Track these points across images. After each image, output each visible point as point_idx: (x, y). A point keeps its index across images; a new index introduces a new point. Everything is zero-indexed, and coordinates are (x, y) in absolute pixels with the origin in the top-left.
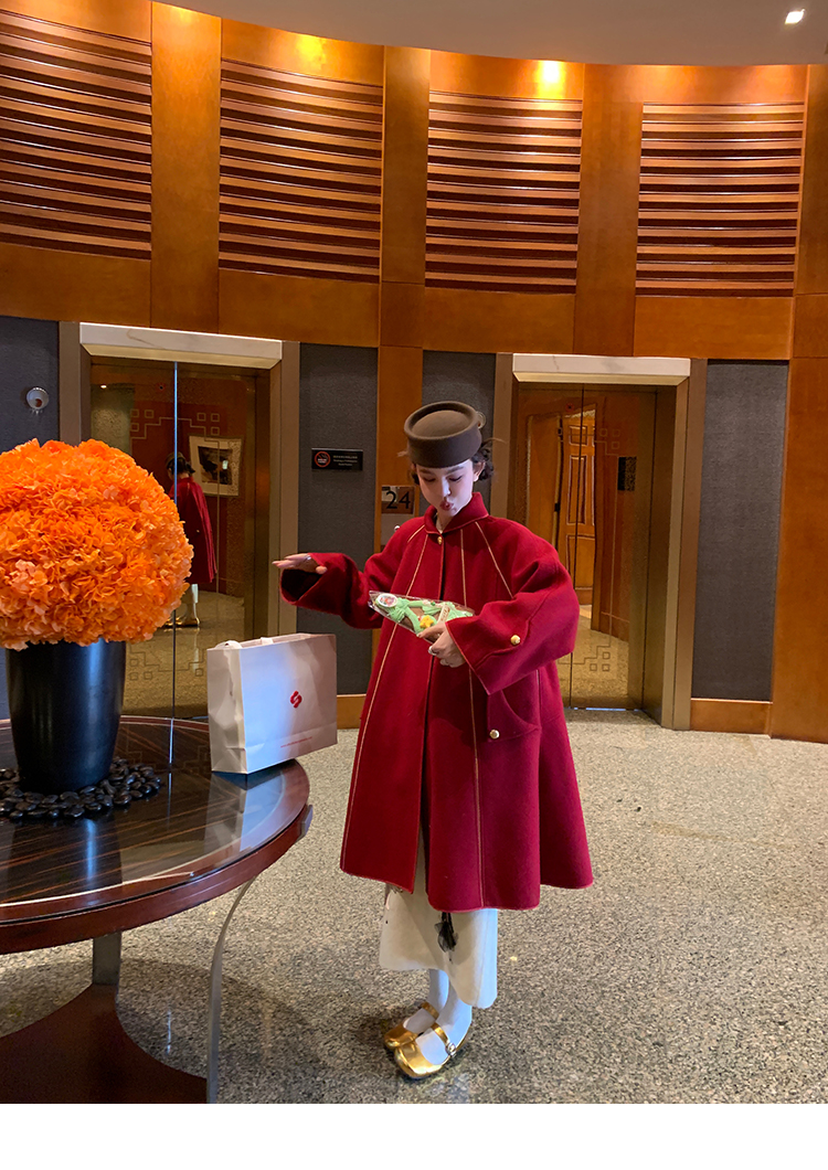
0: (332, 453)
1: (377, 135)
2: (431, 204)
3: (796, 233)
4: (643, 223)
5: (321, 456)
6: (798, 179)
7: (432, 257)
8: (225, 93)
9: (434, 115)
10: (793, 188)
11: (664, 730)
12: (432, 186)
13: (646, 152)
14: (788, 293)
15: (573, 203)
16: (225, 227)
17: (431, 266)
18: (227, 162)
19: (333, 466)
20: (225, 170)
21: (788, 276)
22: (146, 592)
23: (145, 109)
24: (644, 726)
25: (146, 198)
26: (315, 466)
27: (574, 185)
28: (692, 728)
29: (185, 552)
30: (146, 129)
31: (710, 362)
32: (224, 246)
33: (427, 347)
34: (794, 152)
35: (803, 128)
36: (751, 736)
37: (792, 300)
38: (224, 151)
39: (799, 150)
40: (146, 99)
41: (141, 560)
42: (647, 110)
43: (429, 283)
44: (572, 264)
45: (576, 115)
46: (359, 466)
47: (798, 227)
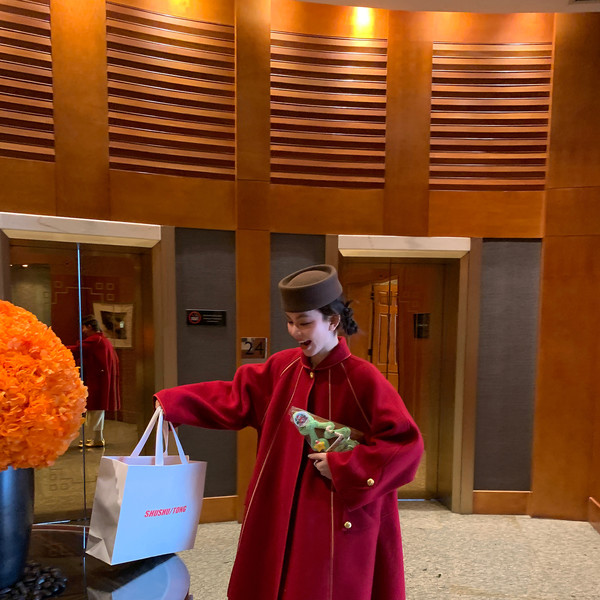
0: (202, 313)
1: (230, 65)
2: (275, 120)
3: (547, 142)
4: (435, 134)
5: (194, 315)
6: (548, 101)
7: (275, 161)
8: (109, 29)
9: (275, 50)
10: (544, 108)
11: (454, 514)
12: (274, 106)
13: (436, 80)
14: (540, 188)
15: (381, 119)
16: (114, 137)
17: (275, 168)
18: (113, 84)
19: (203, 323)
20: (112, 91)
21: (541, 175)
22: (47, 426)
23: (45, 41)
24: (439, 512)
25: (48, 112)
26: (189, 323)
27: (382, 106)
28: (475, 512)
29: (82, 392)
30: (47, 57)
31: (485, 240)
32: (114, 152)
33: (274, 231)
34: (545, 81)
35: (551, 62)
36: (517, 516)
37: (543, 194)
38: (111, 75)
39: (549, 79)
40: (47, 33)
41: (42, 400)
42: (436, 47)
43: (274, 180)
44: (380, 166)
45: (383, 51)
46: (223, 322)
47: (549, 138)
